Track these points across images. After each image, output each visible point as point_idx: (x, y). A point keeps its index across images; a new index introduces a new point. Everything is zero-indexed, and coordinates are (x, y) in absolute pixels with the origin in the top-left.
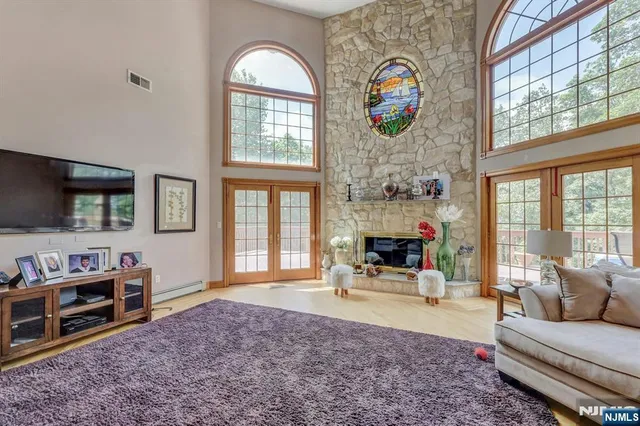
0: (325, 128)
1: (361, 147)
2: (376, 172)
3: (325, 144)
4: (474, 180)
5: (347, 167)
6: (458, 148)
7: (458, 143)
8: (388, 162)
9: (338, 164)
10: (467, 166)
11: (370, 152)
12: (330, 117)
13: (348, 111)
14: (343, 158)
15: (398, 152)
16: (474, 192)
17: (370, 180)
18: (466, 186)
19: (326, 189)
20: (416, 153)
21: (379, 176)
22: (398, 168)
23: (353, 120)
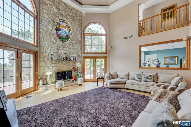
0: (40, 31)
1: (55, 42)
2: (60, 51)
3: (39, 37)
4: (81, 58)
5: (50, 48)
6: (78, 50)
7: (79, 49)
8: (63, 50)
9: (45, 46)
10: (80, 54)
11: (58, 45)
12: (42, 27)
13: (50, 29)
14: (48, 44)
15: (66, 47)
16: (81, 60)
17: (58, 54)
18: (80, 59)
19: (40, 54)
20: (70, 49)
21: (61, 53)
22: (66, 52)
23: (52, 32)
